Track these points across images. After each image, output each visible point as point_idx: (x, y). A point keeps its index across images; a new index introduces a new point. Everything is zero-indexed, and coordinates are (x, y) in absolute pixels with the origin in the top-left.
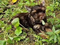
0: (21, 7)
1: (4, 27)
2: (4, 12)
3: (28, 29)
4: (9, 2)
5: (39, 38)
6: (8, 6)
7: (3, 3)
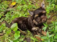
0: (20, 9)
1: (5, 30)
2: (4, 15)
3: (26, 31)
4: (9, 5)
5: (35, 40)
6: (8, 9)
7: (4, 7)
